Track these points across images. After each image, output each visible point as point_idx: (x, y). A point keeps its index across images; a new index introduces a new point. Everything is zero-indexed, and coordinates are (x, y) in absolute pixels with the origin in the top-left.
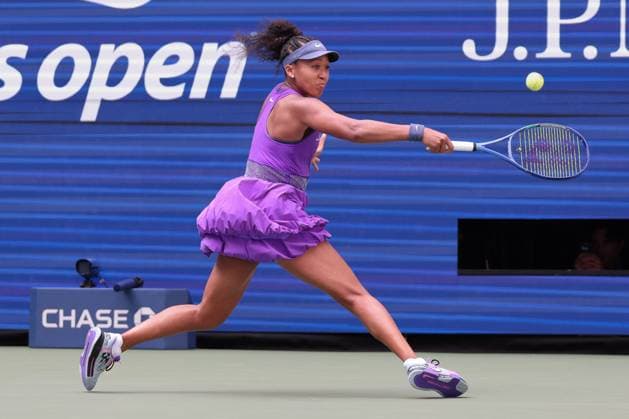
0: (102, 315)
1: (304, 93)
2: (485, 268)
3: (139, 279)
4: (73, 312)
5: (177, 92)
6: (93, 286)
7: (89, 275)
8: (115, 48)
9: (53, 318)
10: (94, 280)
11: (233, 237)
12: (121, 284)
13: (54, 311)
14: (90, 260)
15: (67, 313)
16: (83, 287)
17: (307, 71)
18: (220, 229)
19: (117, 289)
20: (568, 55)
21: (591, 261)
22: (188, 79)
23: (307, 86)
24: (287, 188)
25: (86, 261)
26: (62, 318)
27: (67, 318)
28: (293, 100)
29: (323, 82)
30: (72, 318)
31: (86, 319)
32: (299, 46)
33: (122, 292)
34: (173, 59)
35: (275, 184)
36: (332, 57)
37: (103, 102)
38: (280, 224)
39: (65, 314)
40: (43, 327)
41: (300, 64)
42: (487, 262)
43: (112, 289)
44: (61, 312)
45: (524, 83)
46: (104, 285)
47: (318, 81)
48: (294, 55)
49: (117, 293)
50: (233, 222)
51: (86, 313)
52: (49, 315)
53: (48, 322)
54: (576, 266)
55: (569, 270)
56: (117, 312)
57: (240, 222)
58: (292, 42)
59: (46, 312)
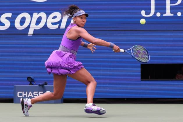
0: (35, 93)
1: (79, 26)
2: (149, 78)
3: (46, 83)
4: (27, 92)
5: (56, 26)
6: (33, 85)
7: (31, 81)
8: (38, 14)
9: (21, 94)
10: (33, 83)
11: (54, 67)
12: (41, 84)
13: (21, 92)
14: (31, 77)
15: (25, 93)
16: (29, 85)
17: (79, 19)
18: (50, 65)
19: (40, 85)
20: (173, 15)
21: (180, 76)
22: (60, 22)
23: (79, 24)
24: (70, 54)
25: (30, 77)
26: (23, 94)
27: (25, 94)
28: (76, 28)
29: (84, 22)
30: (26, 94)
31: (30, 94)
32: (76, 12)
33: (41, 87)
34: (55, 17)
35: (66, 53)
36: (86, 15)
37: (35, 30)
38: (68, 65)
39: (24, 93)
40: (18, 97)
41: (77, 17)
42: (149, 77)
43: (38, 86)
44: (23, 92)
45: (139, 21)
46: (36, 84)
47: (82, 22)
48: (75, 15)
49: (40, 87)
50: (53, 63)
51: (30, 93)
52: (19, 93)
53: (19, 95)
54: (176, 77)
55: (174, 79)
56: (40, 92)
57: (56, 63)
58: (75, 11)
59: (18, 93)
